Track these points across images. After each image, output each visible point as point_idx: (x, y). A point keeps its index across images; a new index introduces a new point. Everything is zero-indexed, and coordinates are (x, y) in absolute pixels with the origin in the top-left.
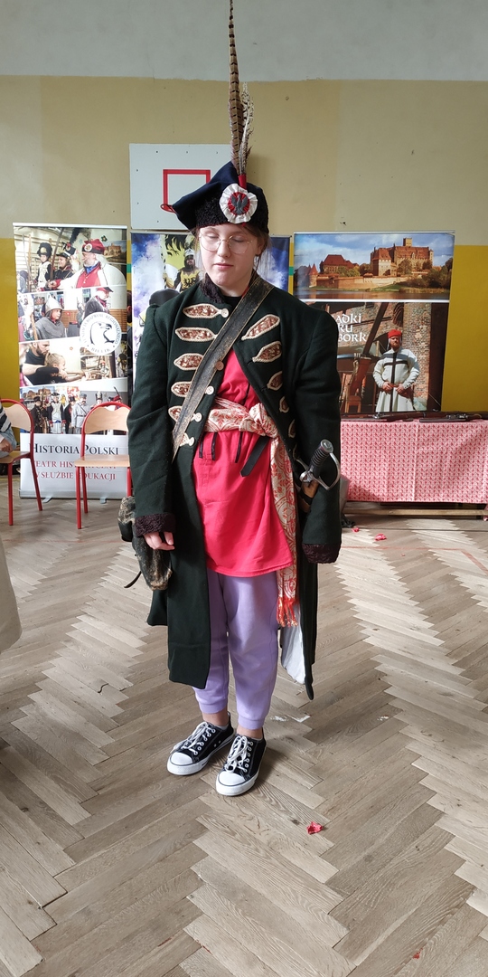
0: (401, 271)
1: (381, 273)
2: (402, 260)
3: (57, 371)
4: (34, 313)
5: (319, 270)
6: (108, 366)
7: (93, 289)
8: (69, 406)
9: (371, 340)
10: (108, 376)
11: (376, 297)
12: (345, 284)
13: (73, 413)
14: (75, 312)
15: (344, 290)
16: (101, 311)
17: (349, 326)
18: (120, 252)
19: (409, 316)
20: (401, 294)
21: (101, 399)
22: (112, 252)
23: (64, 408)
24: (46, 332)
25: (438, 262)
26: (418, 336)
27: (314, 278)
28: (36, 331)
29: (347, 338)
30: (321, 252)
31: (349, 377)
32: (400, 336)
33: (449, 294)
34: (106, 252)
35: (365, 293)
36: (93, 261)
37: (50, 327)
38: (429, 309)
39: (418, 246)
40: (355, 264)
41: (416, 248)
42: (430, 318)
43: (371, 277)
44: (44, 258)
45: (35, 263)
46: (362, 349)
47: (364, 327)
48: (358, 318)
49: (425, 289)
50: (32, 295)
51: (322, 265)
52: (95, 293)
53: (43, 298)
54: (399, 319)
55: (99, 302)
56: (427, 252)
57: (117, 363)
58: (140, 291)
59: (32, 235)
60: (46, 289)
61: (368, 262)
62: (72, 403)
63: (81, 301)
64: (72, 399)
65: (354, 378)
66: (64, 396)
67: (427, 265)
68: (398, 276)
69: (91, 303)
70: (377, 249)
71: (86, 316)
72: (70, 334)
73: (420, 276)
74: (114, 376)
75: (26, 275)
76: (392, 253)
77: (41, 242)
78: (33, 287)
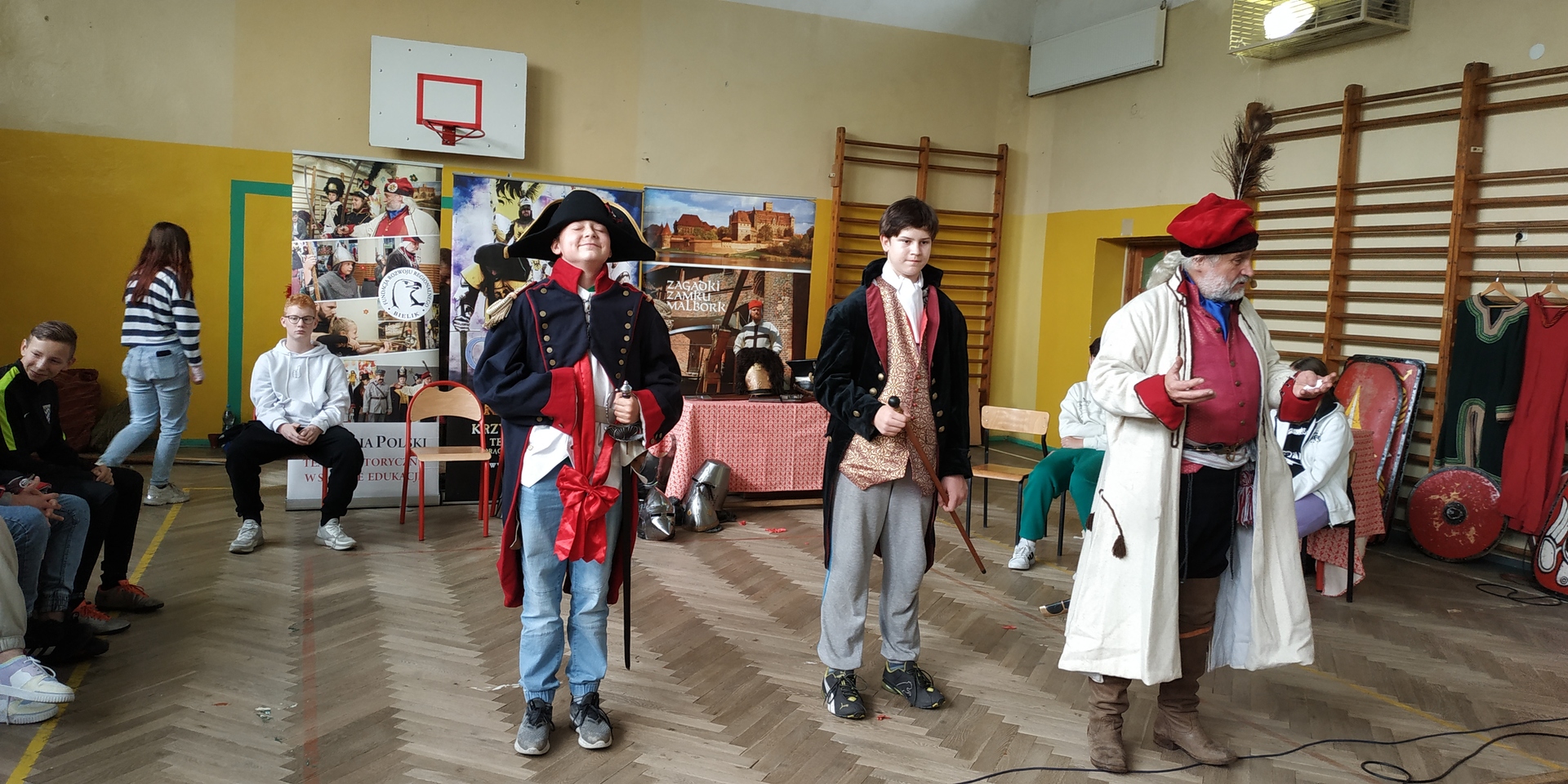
0: (762, 237)
1: (740, 239)
2: (762, 225)
3: (346, 340)
4: (316, 266)
5: (672, 231)
6: (415, 335)
7: (398, 238)
8: (361, 386)
9: (731, 310)
10: (415, 348)
11: (735, 263)
12: (701, 247)
13: (365, 394)
14: (373, 266)
15: (701, 254)
16: (408, 266)
17: (707, 294)
18: (433, 195)
19: (770, 286)
20: (762, 262)
21: (405, 376)
22: (424, 195)
23: (354, 388)
24: (333, 290)
25: (800, 229)
26: (780, 307)
27: (668, 239)
28: (319, 288)
29: (704, 307)
30: (674, 210)
31: (707, 351)
32: (761, 308)
33: (811, 264)
34: (415, 194)
35: (723, 258)
36: (399, 204)
37: (338, 285)
38: (791, 279)
39: (779, 212)
40: (713, 227)
41: (777, 214)
42: (792, 288)
43: (729, 241)
44: (333, 197)
45: (320, 203)
46: (721, 320)
47: (723, 295)
48: (716, 286)
49: (787, 258)
50: (315, 243)
51: (676, 225)
52: (401, 244)
53: (331, 247)
54: (760, 289)
55: (406, 255)
56: (788, 218)
57: (427, 331)
58: (462, 244)
59: (318, 167)
60: (334, 235)
61: (727, 225)
62: (365, 382)
63: (381, 252)
64: (365, 376)
65: (712, 352)
66: (353, 373)
67: (789, 233)
68: (759, 242)
69: (395, 255)
70: (736, 211)
71: (387, 272)
72: (365, 294)
73: (781, 244)
74: (423, 347)
75: (306, 217)
76: (752, 216)
77: (330, 176)
78: (317, 232)
